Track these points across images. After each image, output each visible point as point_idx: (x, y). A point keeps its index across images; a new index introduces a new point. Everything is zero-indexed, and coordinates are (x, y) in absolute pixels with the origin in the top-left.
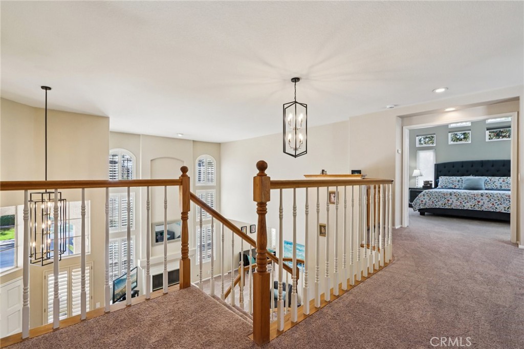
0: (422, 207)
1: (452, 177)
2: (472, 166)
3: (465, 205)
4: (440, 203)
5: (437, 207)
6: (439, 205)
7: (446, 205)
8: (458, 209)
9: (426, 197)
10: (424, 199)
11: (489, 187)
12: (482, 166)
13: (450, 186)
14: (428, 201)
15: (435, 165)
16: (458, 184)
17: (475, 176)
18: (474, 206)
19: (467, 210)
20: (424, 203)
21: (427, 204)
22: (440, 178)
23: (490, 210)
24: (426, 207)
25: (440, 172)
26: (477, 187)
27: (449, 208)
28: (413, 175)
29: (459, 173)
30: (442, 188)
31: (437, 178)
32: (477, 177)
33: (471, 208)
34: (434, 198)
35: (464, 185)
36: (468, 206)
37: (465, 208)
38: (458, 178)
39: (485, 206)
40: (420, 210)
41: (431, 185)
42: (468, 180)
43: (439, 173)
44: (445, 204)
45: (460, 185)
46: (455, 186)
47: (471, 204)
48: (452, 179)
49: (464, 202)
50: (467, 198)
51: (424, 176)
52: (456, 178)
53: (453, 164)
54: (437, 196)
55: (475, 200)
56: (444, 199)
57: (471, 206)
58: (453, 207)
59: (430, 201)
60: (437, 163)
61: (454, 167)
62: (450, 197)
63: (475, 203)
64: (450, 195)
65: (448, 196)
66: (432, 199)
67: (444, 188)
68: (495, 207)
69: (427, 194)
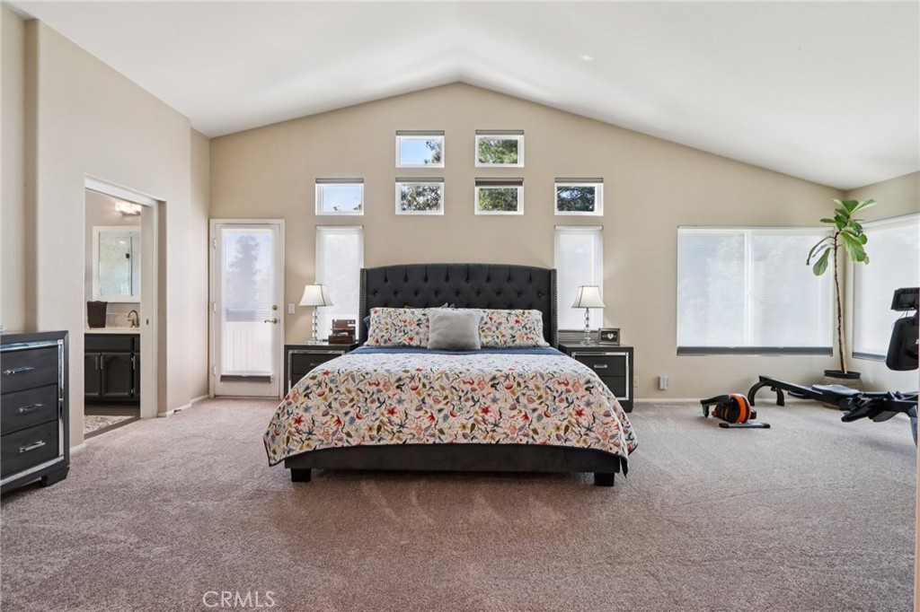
0: (297, 449)
1: (401, 310)
2: (447, 279)
3: (444, 426)
4: (363, 424)
5: (354, 442)
6: (360, 434)
7: (382, 433)
8: (424, 445)
9: (315, 401)
10: (307, 409)
11: (490, 339)
12: (468, 279)
13: (396, 341)
14: (320, 419)
15: (362, 271)
16: (417, 333)
17: (456, 307)
18: (473, 426)
19: (451, 445)
20: (304, 427)
21: (318, 433)
22: (372, 311)
23: (517, 441)
24: (315, 444)
25: (375, 292)
27: (395, 441)
28: (303, 303)
29: (419, 296)
30: (379, 348)
31: (365, 313)
32: (461, 311)
33: (465, 436)
34: (343, 404)
35: (432, 337)
36: (454, 431)
37: (446, 439)
38: (418, 312)
39: (505, 426)
40: (289, 461)
41: (352, 332)
42: (441, 319)
43: (371, 296)
44: (379, 429)
45: (422, 336)
46: (411, 339)
47: (464, 422)
48: (403, 317)
49: (442, 414)
50: (450, 396)
51: (332, 305)
52: (413, 313)
53: (405, 272)
54: (354, 394)
55: (475, 402)
56: (377, 404)
57: (464, 427)
58: (407, 437)
59: (328, 417)
60: (367, 268)
61: (406, 279)
62: (397, 396)
63: (475, 416)
64: (398, 387)
65: (390, 393)
66: (337, 411)
67: (382, 344)
68: (531, 427)
69: (319, 385)
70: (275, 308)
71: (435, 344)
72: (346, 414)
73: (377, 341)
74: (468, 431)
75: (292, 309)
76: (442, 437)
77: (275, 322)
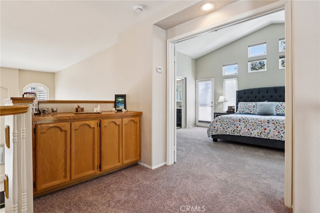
0: (214, 134)
1: (248, 103)
2: (267, 92)
3: (252, 132)
4: (230, 129)
5: (228, 134)
6: (229, 132)
7: (235, 132)
8: (246, 137)
9: (218, 123)
10: (216, 125)
11: (280, 112)
12: (276, 92)
13: (246, 112)
14: (219, 127)
15: (237, 91)
16: (253, 110)
17: (269, 102)
18: (261, 133)
19: (254, 137)
20: (216, 129)
21: (219, 131)
22: (239, 103)
23: (276, 139)
24: (218, 133)
25: (241, 98)
26: (269, 112)
27: (238, 135)
28: (219, 101)
29: (257, 98)
30: (240, 113)
31: (237, 104)
32: (270, 103)
33: (258, 135)
34: (225, 124)
35: (258, 111)
36: (255, 134)
37: (253, 136)
38: (254, 103)
39: (271, 134)
40: (213, 136)
41: (234, 110)
42: (261, 105)
43: (240, 99)
44: (234, 131)
45: (255, 111)
46: (251, 111)
47: (258, 132)
48: (249, 105)
49: (252, 129)
50: (254, 125)
51: (228, 102)
52: (252, 104)
53: (251, 91)
54: (228, 122)
55: (262, 127)
56: (234, 125)
57: (258, 133)
58: (241, 134)
59: (221, 127)
60: (239, 90)
61: (252, 93)
62: (239, 124)
63: (262, 130)
64: (239, 121)
65: (237, 123)
66: (224, 126)
67: (241, 113)
68: (280, 135)
69: (220, 119)
70: (212, 103)
71: (258, 113)
72: (226, 127)
73: (240, 112)
74: (259, 134)
75: (216, 103)
76: (251, 135)
77: (212, 107)
